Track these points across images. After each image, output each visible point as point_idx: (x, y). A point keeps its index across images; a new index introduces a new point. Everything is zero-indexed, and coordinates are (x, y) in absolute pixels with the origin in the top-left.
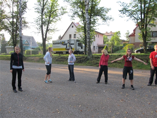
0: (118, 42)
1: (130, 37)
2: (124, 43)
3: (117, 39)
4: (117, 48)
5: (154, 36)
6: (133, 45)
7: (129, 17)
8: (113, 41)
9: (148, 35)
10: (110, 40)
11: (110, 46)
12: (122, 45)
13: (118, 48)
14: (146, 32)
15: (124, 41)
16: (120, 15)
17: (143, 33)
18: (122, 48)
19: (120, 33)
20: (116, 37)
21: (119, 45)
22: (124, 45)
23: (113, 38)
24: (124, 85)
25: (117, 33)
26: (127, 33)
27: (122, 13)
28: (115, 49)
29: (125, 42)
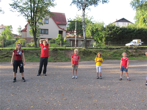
0: (10, 36)
1: (22, 32)
2: (16, 37)
3: (9, 33)
4: (9, 42)
5: (42, 33)
6: (25, 39)
7: (20, 13)
8: (5, 34)
9: (37, 32)
10: (1, 33)
11: (2, 40)
12: (15, 39)
13: (11, 42)
14: (36, 29)
15: (16, 35)
16: (11, 9)
17: (33, 30)
18: (14, 42)
19: (12, 28)
20: (8, 31)
21: (11, 39)
22: (17, 39)
23: (4, 32)
24: (15, 79)
25: (9, 27)
26: (19, 28)
27: (12, 7)
28: (7, 43)
29: (18, 37)
